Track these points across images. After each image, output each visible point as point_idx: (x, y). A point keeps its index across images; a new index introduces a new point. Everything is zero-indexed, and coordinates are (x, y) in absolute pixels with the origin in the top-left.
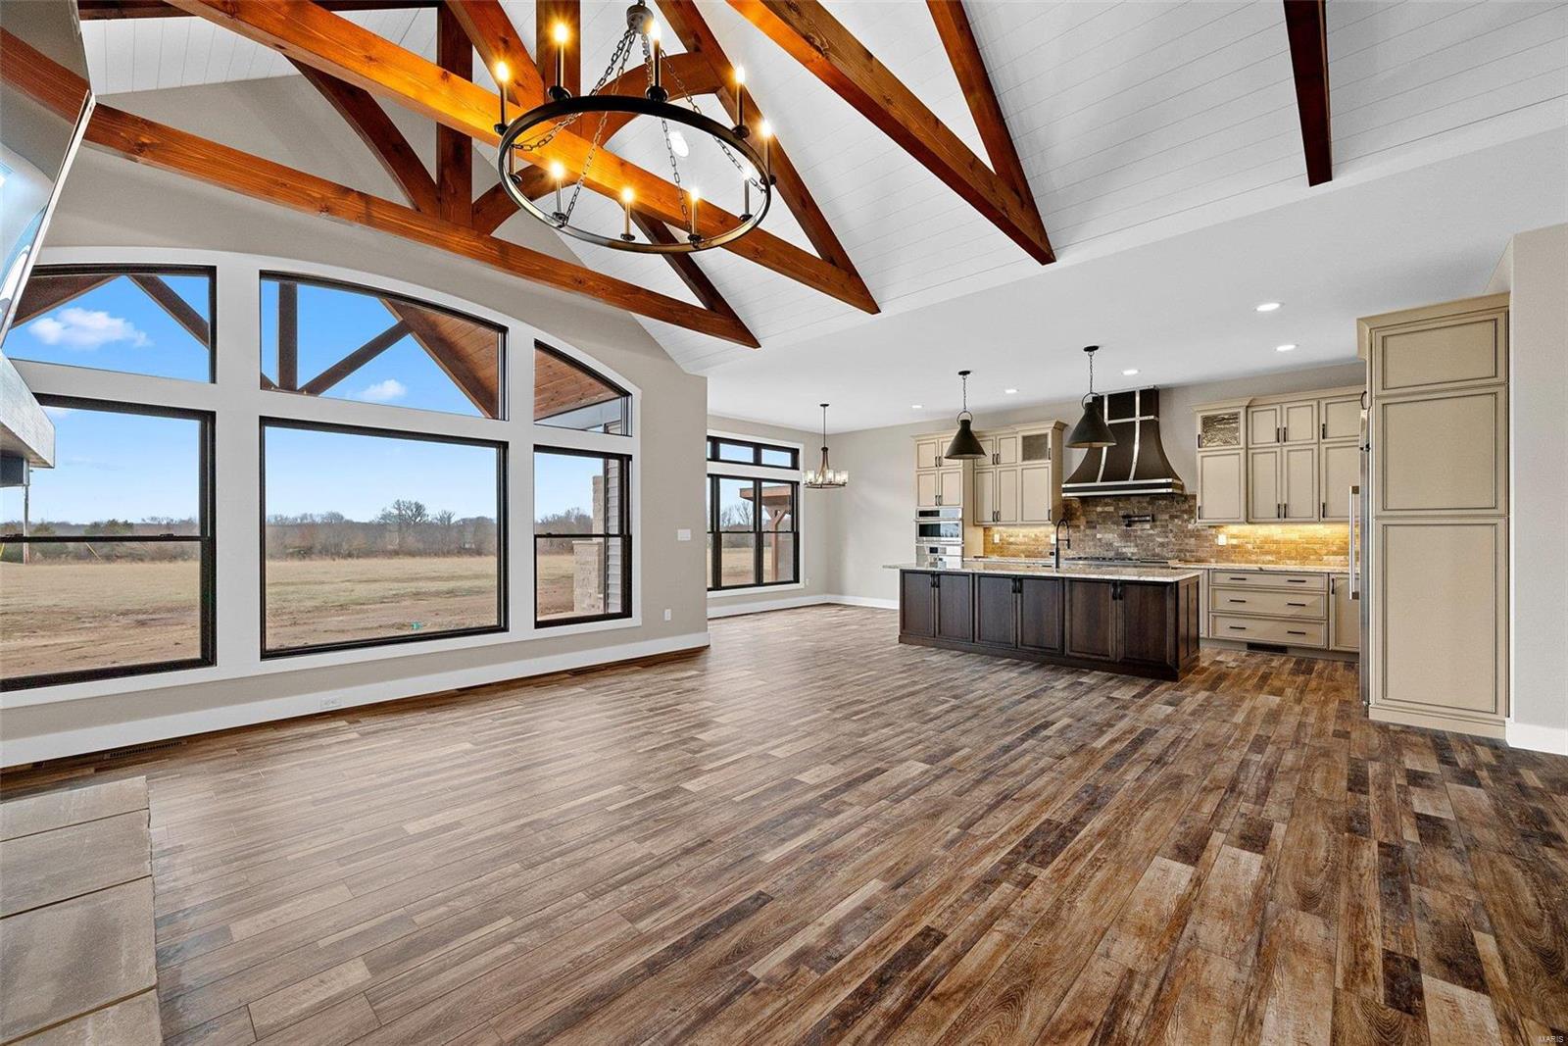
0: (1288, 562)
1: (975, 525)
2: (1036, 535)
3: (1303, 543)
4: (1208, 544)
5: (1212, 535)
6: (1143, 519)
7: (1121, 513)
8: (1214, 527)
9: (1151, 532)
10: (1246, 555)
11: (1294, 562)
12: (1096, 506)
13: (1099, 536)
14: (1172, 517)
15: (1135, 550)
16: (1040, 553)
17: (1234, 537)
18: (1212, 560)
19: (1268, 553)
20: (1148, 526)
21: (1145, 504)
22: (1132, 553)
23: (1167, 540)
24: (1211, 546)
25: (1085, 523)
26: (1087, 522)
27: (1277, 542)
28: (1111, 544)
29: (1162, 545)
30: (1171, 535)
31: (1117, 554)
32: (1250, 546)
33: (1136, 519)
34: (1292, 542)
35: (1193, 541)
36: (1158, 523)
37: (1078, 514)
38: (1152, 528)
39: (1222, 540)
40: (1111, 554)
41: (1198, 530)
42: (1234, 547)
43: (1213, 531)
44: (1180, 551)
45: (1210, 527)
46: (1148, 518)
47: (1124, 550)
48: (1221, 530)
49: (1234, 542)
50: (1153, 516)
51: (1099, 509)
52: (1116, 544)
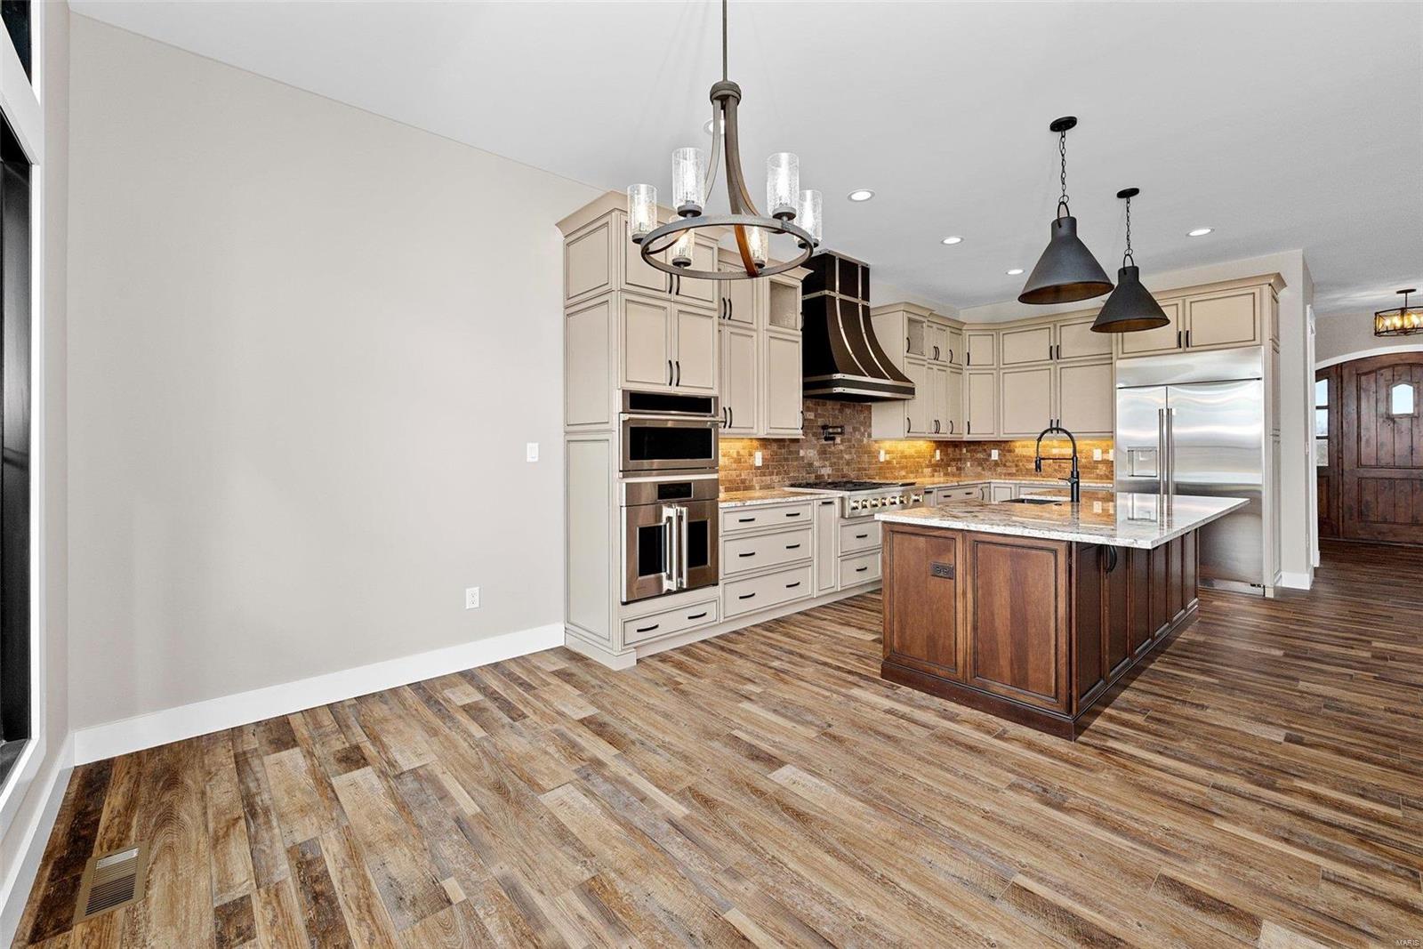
2: (738, 452)
4: (874, 461)
5: (876, 451)
6: (836, 430)
7: (820, 422)
9: (841, 447)
13: (802, 453)
14: (855, 429)
15: (830, 472)
16: (743, 482)
17: (887, 452)
19: (902, 468)
20: (839, 440)
21: (837, 412)
22: (829, 475)
23: (850, 457)
24: (876, 463)
27: (905, 457)
28: (812, 464)
29: (848, 463)
30: (853, 451)
31: (817, 477)
33: (832, 430)
35: (866, 457)
36: (845, 437)
38: (842, 443)
39: (882, 457)
40: (812, 478)
42: (888, 462)
43: (877, 447)
44: (859, 469)
46: (839, 430)
47: (822, 471)
48: (881, 444)
49: (888, 457)
50: (843, 427)
52: (816, 464)
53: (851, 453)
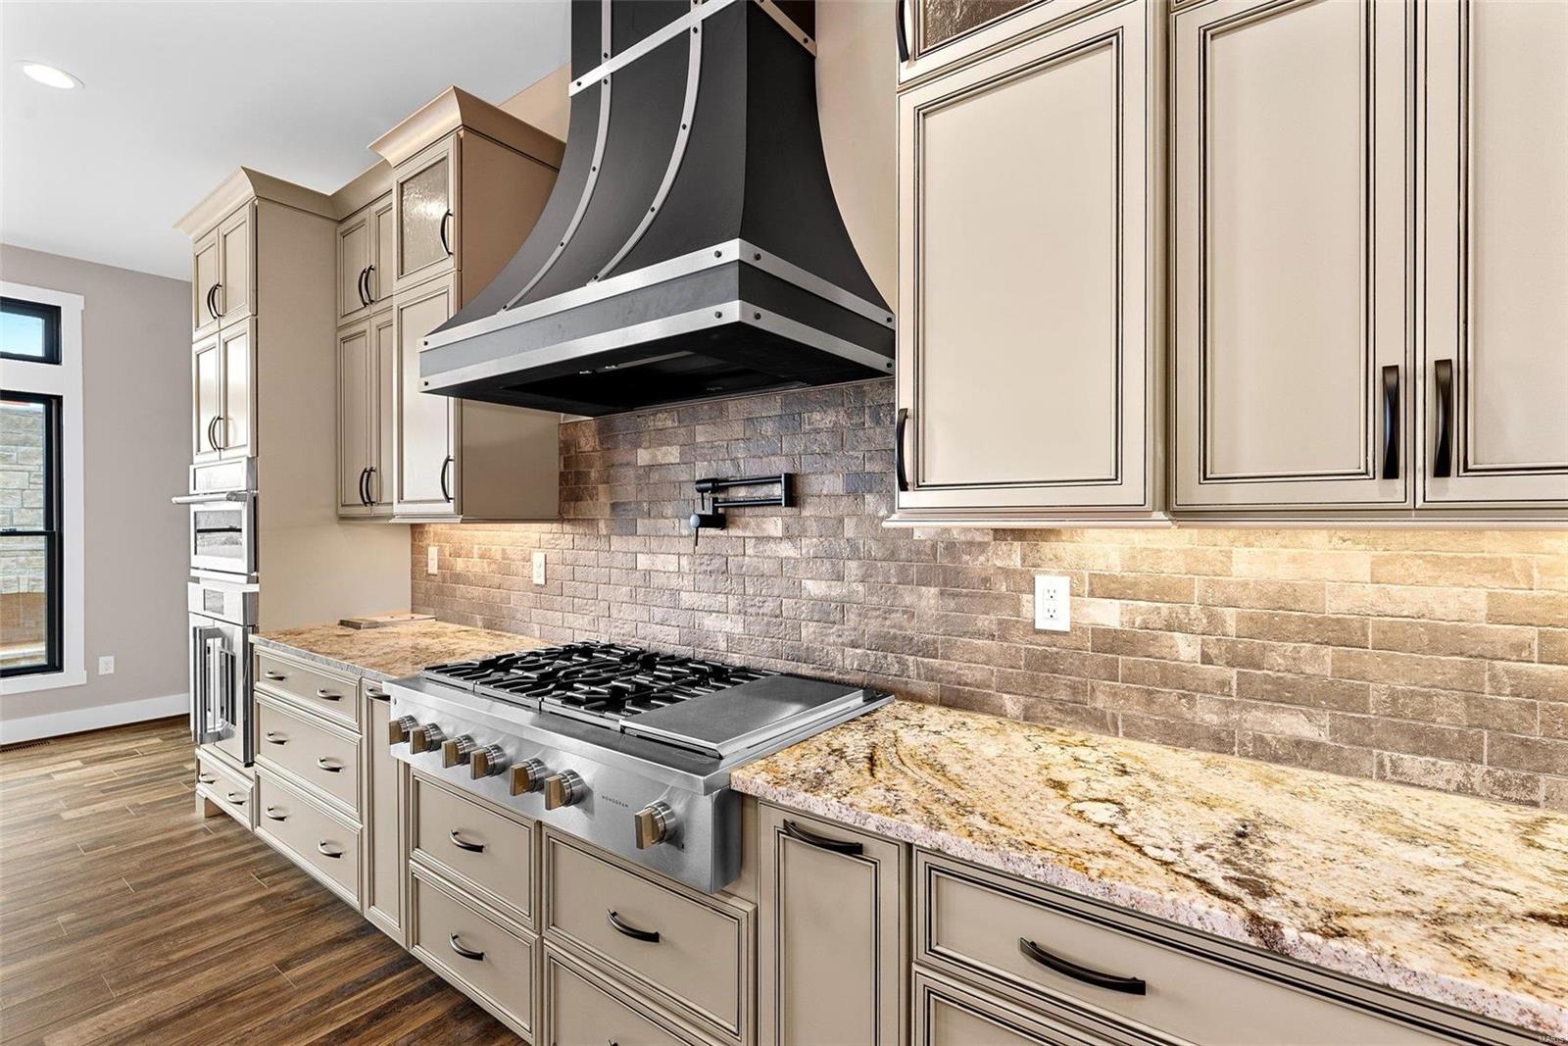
0: (1413, 764)
1: (343, 518)
2: (504, 552)
3: (1519, 648)
4: (985, 622)
5: (1007, 573)
6: (761, 492)
7: (702, 470)
8: (1019, 534)
10: (1168, 695)
11: (1451, 770)
12: (637, 445)
15: (739, 629)
17: (1105, 587)
18: (1011, 704)
19: (1284, 694)
20: (774, 524)
21: (768, 428)
23: (837, 590)
24: (1003, 632)
25: (608, 510)
26: (614, 506)
27: (1340, 634)
30: (851, 566)
32: (1186, 648)
33: (741, 493)
34: (1443, 639)
35: (928, 599)
37: (593, 475)
38: (789, 536)
39: (1055, 606)
41: (951, 546)
42: (1109, 641)
43: (1012, 556)
44: (885, 644)
45: (1000, 534)
47: (710, 622)
48: (1048, 548)
49: (1109, 614)
50: (791, 482)
51: (643, 456)
53: (840, 578)
